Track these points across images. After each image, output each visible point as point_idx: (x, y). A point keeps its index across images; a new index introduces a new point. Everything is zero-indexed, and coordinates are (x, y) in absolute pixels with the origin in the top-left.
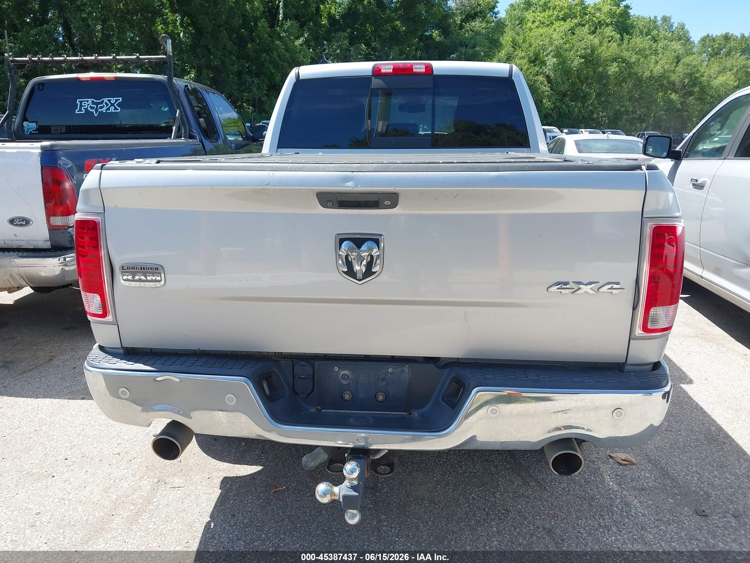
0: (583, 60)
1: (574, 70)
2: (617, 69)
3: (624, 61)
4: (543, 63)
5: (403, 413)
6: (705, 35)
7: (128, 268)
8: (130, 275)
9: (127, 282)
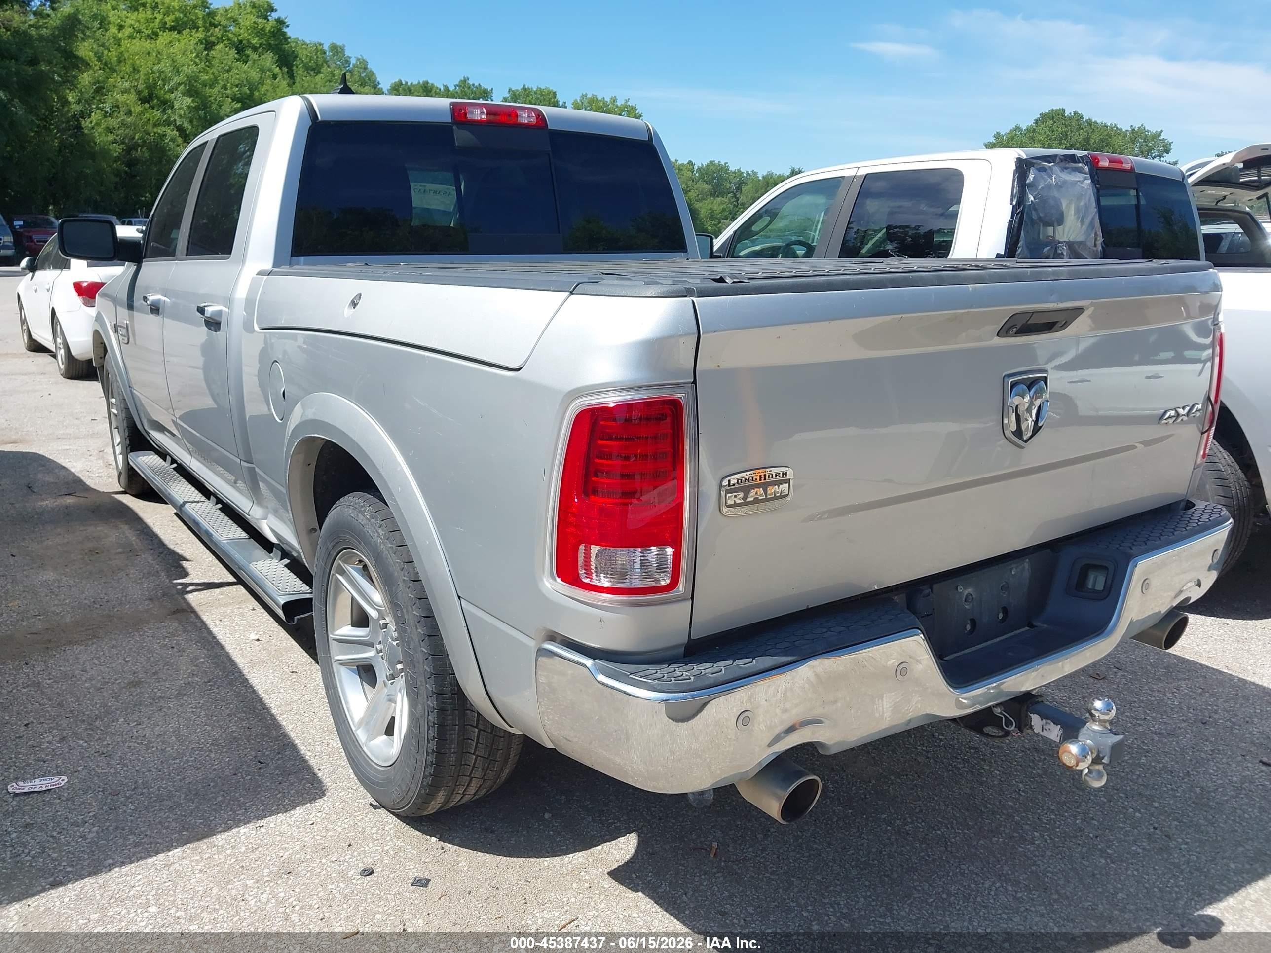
4: (166, 104)
5: (1027, 628)
6: (397, 80)
7: (739, 481)
8: (741, 495)
9: (733, 509)
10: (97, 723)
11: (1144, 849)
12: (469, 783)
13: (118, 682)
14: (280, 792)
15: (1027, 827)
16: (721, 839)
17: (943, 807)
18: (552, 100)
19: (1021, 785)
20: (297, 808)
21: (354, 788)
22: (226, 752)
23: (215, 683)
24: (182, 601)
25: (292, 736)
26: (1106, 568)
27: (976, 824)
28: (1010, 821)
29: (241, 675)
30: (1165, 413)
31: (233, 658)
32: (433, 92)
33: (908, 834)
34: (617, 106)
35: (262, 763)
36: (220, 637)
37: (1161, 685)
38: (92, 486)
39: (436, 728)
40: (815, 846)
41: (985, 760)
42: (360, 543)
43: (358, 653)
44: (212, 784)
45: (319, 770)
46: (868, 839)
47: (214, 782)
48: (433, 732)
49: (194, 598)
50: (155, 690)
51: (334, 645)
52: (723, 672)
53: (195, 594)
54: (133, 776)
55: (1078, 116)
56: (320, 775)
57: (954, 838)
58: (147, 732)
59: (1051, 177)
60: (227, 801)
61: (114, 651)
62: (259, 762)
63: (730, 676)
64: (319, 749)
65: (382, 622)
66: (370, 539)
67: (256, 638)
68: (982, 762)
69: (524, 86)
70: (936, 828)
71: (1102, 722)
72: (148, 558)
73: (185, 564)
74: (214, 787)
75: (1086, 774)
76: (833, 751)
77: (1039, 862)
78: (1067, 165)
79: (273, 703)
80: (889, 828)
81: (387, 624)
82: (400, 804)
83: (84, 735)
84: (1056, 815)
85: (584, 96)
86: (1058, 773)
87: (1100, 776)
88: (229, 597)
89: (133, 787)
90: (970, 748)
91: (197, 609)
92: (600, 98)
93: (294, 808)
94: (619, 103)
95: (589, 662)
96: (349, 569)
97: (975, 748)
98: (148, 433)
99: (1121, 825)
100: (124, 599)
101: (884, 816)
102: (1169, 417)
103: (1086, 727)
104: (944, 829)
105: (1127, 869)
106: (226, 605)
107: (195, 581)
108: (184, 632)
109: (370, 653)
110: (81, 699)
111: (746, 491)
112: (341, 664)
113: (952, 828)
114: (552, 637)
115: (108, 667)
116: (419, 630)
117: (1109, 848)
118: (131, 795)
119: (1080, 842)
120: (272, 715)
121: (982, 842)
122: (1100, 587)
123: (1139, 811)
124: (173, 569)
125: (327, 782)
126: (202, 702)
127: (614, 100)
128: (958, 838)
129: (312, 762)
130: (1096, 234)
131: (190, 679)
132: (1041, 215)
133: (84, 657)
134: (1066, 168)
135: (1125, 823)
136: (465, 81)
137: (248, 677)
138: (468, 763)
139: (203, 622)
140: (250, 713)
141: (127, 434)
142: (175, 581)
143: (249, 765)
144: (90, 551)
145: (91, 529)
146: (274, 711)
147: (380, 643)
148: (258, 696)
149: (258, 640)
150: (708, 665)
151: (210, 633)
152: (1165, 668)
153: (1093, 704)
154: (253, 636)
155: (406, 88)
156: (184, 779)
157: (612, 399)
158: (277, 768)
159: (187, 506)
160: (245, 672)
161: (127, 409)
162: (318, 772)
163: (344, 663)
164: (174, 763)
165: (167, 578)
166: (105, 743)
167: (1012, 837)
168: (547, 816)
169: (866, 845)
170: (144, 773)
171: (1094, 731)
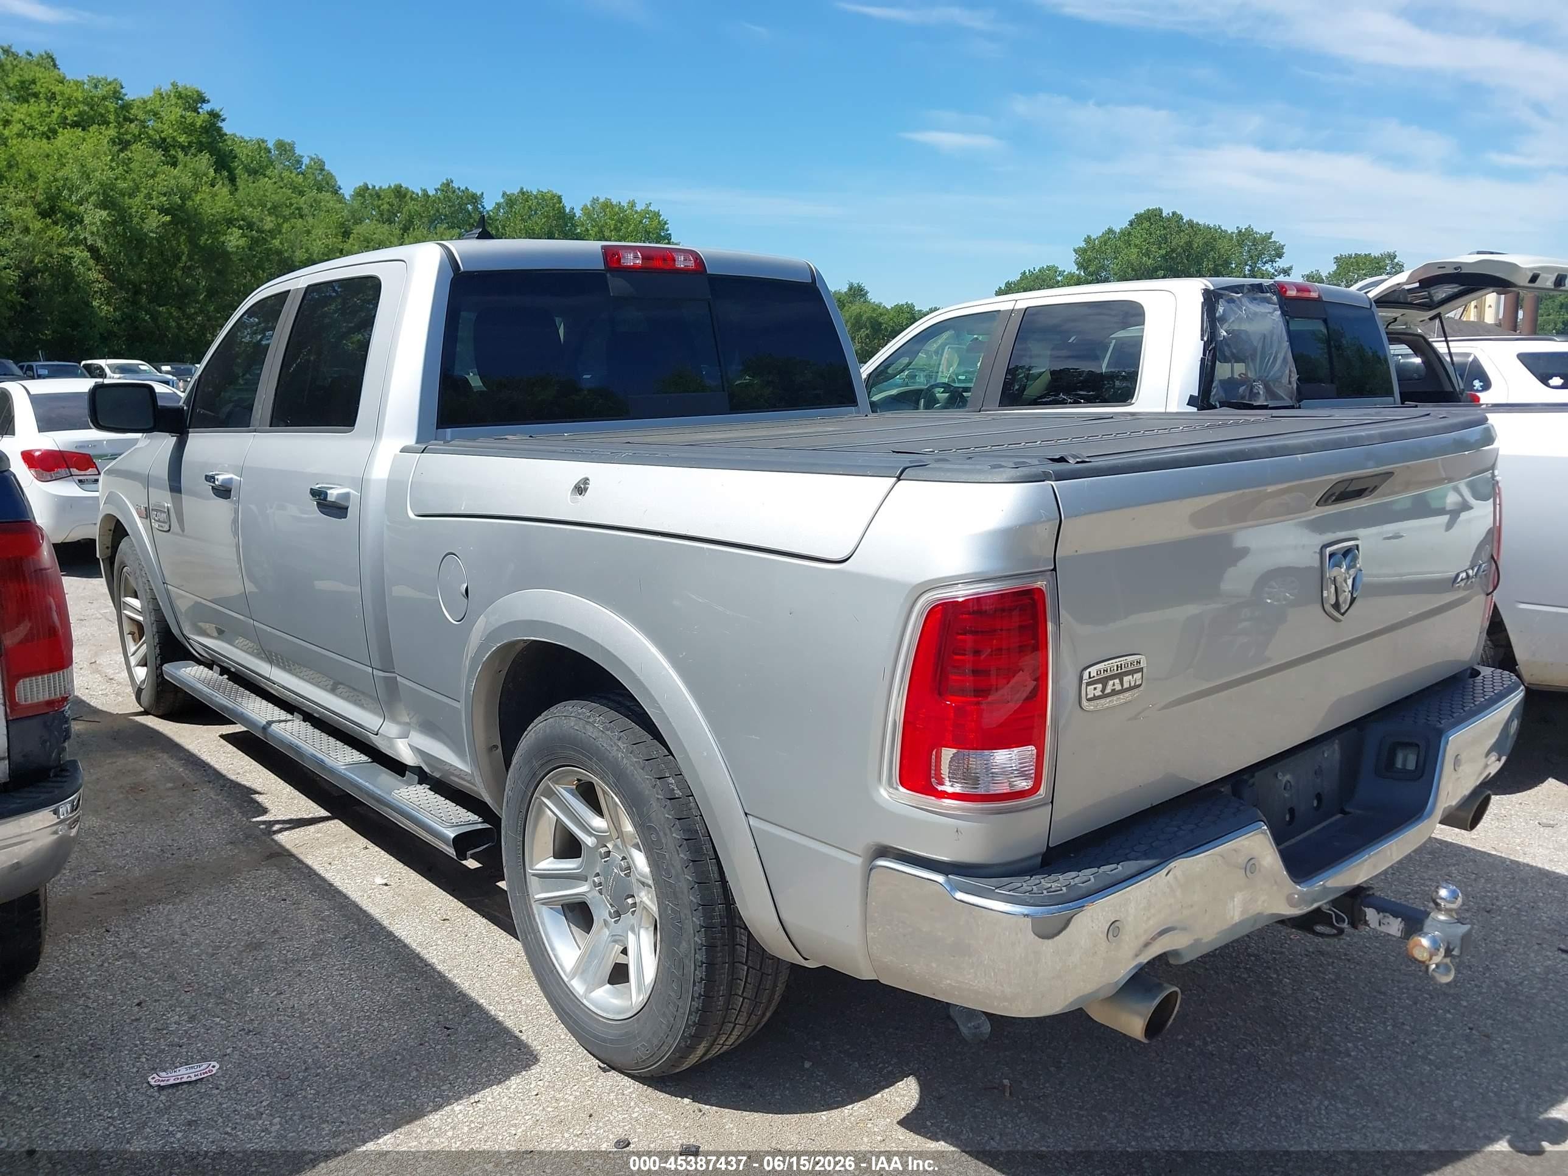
0: (168, 218)
1: (153, 238)
2: (242, 242)
3: (250, 226)
4: (73, 219)
5: (1339, 816)
6: (362, 184)
7: (1098, 672)
8: (1099, 686)
9: (1092, 703)
10: (227, 996)
11: (1466, 1052)
12: (731, 1032)
13: (232, 945)
14: (484, 1061)
15: (1337, 1038)
16: (1011, 1076)
17: (1241, 1023)
18: (557, 205)
19: (1317, 993)
20: (512, 1078)
21: (571, 1049)
22: (400, 1019)
23: (354, 938)
24: (273, 844)
25: (473, 995)
26: (1417, 745)
27: (1282, 1039)
28: (1318, 1032)
29: (383, 928)
30: (1457, 575)
31: (364, 907)
32: (408, 197)
33: (1213, 1055)
34: (636, 212)
35: (448, 1029)
36: (337, 883)
37: (1431, 872)
38: (100, 707)
39: (704, 968)
40: (1116, 1075)
41: (1269, 968)
42: (591, 759)
43: (566, 889)
44: (398, 1057)
45: (521, 1032)
46: (1171, 1063)
47: (399, 1054)
48: (701, 973)
49: (286, 839)
50: (285, 952)
51: (534, 883)
52: (1093, 880)
53: (286, 833)
54: (299, 1055)
55: (1176, 217)
56: (524, 1038)
57: (1264, 1055)
58: (294, 1001)
59: (1240, 308)
60: (424, 1076)
61: (212, 908)
62: (445, 1028)
63: (1101, 885)
64: (511, 1008)
65: (603, 850)
66: (608, 753)
67: (384, 881)
68: (1268, 971)
69: (522, 189)
70: (1241, 1046)
71: (1448, 911)
72: (207, 792)
73: (259, 798)
74: (402, 1060)
75: (1434, 970)
76: (1187, 960)
77: (1362, 1075)
78: (1256, 296)
79: (434, 956)
80: (1190, 1050)
81: (610, 852)
82: (647, 1061)
83: (218, 1011)
84: (1364, 1023)
85: (595, 200)
86: (1353, 977)
87: (1448, 970)
88: (329, 835)
89: (304, 1068)
90: (1249, 955)
91: (294, 851)
92: (615, 203)
93: (508, 1078)
94: (638, 208)
95: (940, 878)
96: (561, 790)
97: (1254, 955)
98: (187, 639)
99: (1435, 1028)
100: (198, 844)
101: (1180, 1037)
102: (1462, 580)
103: (1430, 918)
104: (1250, 1047)
105: (1454, 1075)
106: (328, 845)
107: (279, 818)
108: (290, 880)
109: (583, 888)
110: (196, 969)
111: (1104, 681)
112: (543, 904)
113: (1258, 1045)
114: (884, 852)
115: (213, 928)
116: (682, 855)
117: (1429, 1053)
118: (305, 1078)
119: (1398, 1050)
120: (439, 973)
121: (1294, 1058)
122: (1411, 765)
123: (1449, 1012)
124: (245, 804)
125: (536, 1045)
126: (347, 962)
127: (632, 204)
128: (1267, 1055)
129: (509, 1023)
130: (1290, 371)
131: (321, 936)
132: (1234, 351)
133: (177, 919)
134: (1255, 299)
135: (1437, 1025)
136: (447, 184)
137: (391, 929)
138: (735, 1006)
139: (307, 867)
140: (411, 972)
141: (157, 640)
142: (254, 820)
143: (433, 1033)
144: (132, 788)
145: (121, 762)
146: (439, 968)
147: (598, 875)
148: (413, 951)
149: (386, 885)
150: (1073, 874)
151: (323, 880)
152: (1430, 853)
153: (1437, 892)
154: (379, 880)
155: (374, 193)
156: (362, 1053)
157: (961, 593)
158: (469, 1033)
159: (274, 727)
160: (386, 923)
161: (158, 610)
162: (520, 1034)
163: (546, 902)
164: (343, 1037)
165: (243, 815)
166: (247, 1019)
167: (1324, 1050)
168: (807, 1065)
169: (1171, 1070)
170: (310, 1051)
171: (1441, 922)
